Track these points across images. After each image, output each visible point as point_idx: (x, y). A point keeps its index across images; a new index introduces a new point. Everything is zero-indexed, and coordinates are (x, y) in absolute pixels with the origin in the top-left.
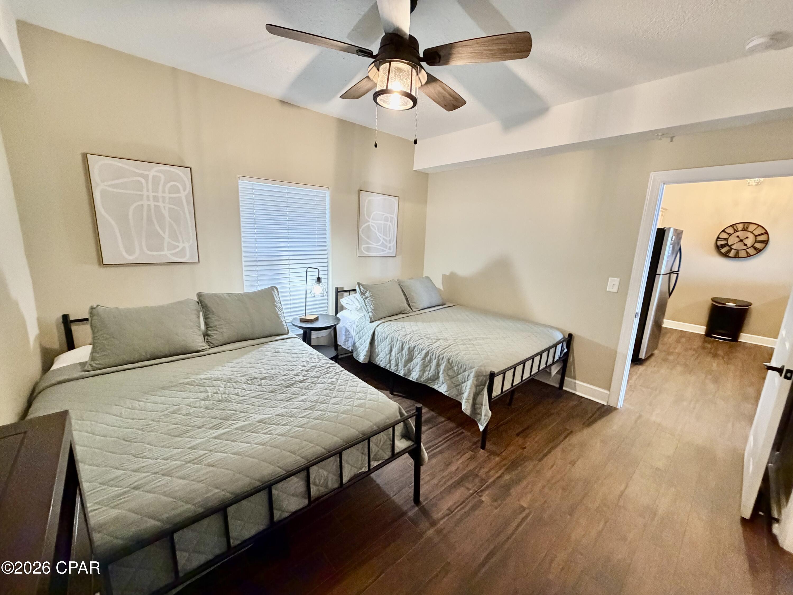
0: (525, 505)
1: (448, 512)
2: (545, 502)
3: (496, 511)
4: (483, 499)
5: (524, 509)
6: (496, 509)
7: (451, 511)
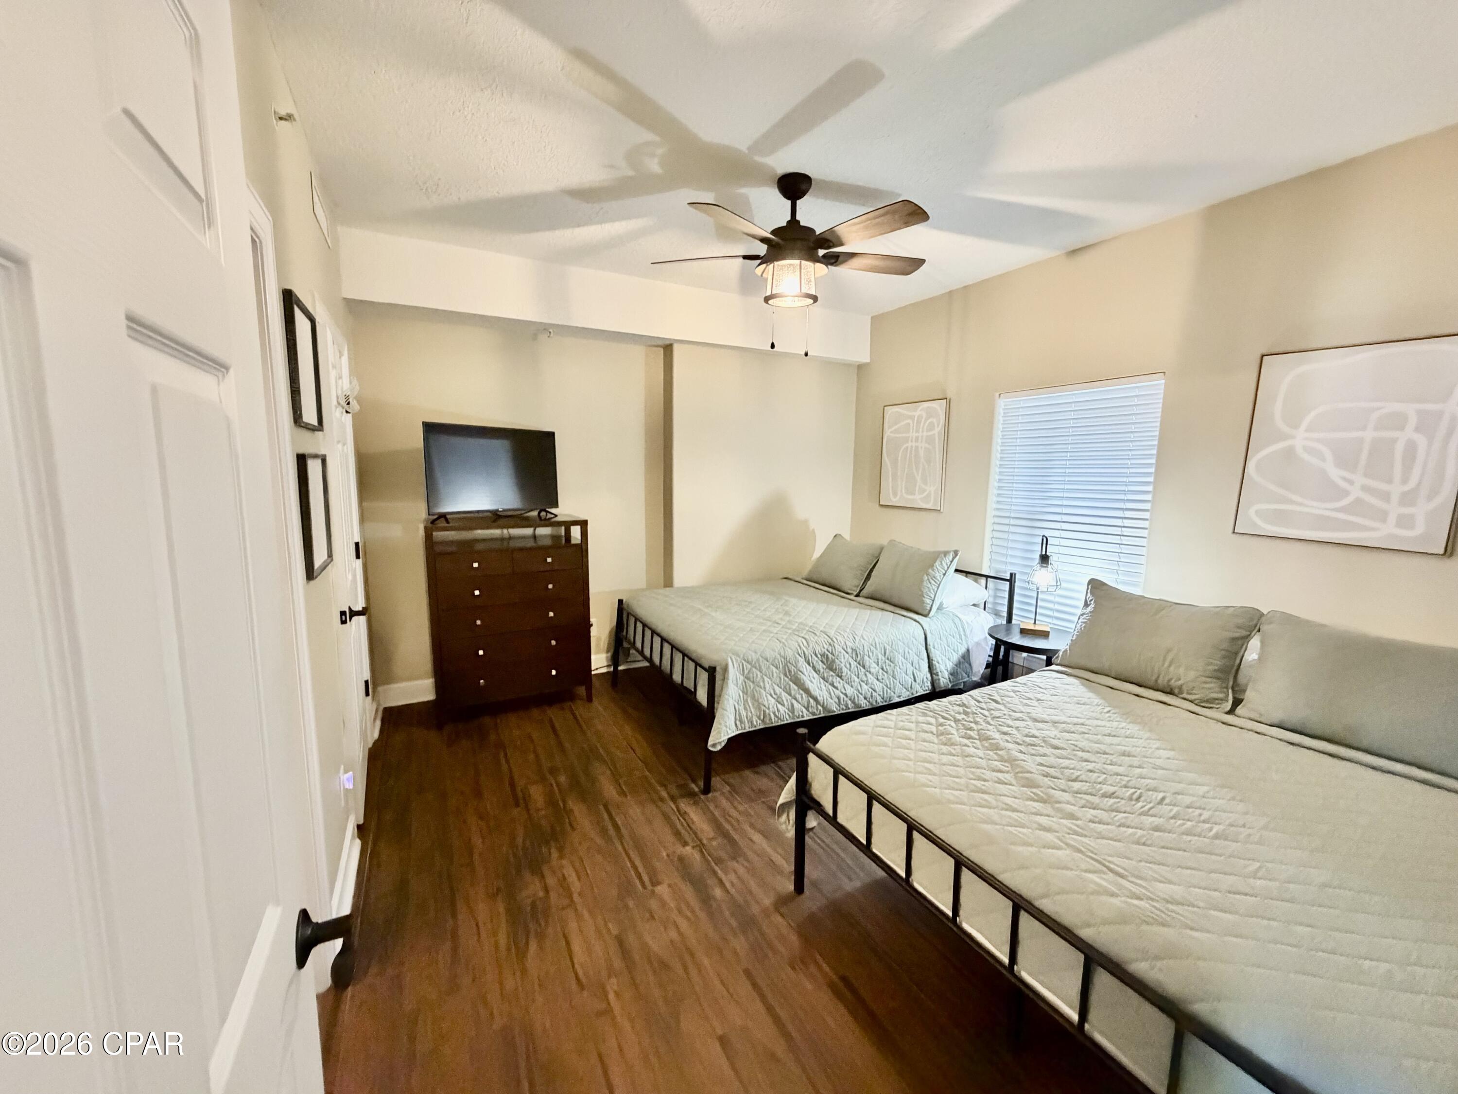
0: (659, 889)
1: (682, 812)
2: (653, 917)
3: (665, 854)
4: (688, 848)
5: (655, 883)
6: (668, 855)
7: (683, 814)
